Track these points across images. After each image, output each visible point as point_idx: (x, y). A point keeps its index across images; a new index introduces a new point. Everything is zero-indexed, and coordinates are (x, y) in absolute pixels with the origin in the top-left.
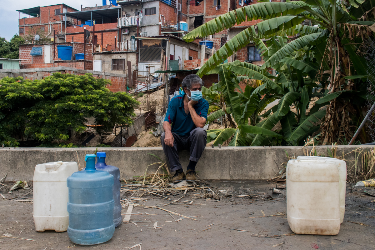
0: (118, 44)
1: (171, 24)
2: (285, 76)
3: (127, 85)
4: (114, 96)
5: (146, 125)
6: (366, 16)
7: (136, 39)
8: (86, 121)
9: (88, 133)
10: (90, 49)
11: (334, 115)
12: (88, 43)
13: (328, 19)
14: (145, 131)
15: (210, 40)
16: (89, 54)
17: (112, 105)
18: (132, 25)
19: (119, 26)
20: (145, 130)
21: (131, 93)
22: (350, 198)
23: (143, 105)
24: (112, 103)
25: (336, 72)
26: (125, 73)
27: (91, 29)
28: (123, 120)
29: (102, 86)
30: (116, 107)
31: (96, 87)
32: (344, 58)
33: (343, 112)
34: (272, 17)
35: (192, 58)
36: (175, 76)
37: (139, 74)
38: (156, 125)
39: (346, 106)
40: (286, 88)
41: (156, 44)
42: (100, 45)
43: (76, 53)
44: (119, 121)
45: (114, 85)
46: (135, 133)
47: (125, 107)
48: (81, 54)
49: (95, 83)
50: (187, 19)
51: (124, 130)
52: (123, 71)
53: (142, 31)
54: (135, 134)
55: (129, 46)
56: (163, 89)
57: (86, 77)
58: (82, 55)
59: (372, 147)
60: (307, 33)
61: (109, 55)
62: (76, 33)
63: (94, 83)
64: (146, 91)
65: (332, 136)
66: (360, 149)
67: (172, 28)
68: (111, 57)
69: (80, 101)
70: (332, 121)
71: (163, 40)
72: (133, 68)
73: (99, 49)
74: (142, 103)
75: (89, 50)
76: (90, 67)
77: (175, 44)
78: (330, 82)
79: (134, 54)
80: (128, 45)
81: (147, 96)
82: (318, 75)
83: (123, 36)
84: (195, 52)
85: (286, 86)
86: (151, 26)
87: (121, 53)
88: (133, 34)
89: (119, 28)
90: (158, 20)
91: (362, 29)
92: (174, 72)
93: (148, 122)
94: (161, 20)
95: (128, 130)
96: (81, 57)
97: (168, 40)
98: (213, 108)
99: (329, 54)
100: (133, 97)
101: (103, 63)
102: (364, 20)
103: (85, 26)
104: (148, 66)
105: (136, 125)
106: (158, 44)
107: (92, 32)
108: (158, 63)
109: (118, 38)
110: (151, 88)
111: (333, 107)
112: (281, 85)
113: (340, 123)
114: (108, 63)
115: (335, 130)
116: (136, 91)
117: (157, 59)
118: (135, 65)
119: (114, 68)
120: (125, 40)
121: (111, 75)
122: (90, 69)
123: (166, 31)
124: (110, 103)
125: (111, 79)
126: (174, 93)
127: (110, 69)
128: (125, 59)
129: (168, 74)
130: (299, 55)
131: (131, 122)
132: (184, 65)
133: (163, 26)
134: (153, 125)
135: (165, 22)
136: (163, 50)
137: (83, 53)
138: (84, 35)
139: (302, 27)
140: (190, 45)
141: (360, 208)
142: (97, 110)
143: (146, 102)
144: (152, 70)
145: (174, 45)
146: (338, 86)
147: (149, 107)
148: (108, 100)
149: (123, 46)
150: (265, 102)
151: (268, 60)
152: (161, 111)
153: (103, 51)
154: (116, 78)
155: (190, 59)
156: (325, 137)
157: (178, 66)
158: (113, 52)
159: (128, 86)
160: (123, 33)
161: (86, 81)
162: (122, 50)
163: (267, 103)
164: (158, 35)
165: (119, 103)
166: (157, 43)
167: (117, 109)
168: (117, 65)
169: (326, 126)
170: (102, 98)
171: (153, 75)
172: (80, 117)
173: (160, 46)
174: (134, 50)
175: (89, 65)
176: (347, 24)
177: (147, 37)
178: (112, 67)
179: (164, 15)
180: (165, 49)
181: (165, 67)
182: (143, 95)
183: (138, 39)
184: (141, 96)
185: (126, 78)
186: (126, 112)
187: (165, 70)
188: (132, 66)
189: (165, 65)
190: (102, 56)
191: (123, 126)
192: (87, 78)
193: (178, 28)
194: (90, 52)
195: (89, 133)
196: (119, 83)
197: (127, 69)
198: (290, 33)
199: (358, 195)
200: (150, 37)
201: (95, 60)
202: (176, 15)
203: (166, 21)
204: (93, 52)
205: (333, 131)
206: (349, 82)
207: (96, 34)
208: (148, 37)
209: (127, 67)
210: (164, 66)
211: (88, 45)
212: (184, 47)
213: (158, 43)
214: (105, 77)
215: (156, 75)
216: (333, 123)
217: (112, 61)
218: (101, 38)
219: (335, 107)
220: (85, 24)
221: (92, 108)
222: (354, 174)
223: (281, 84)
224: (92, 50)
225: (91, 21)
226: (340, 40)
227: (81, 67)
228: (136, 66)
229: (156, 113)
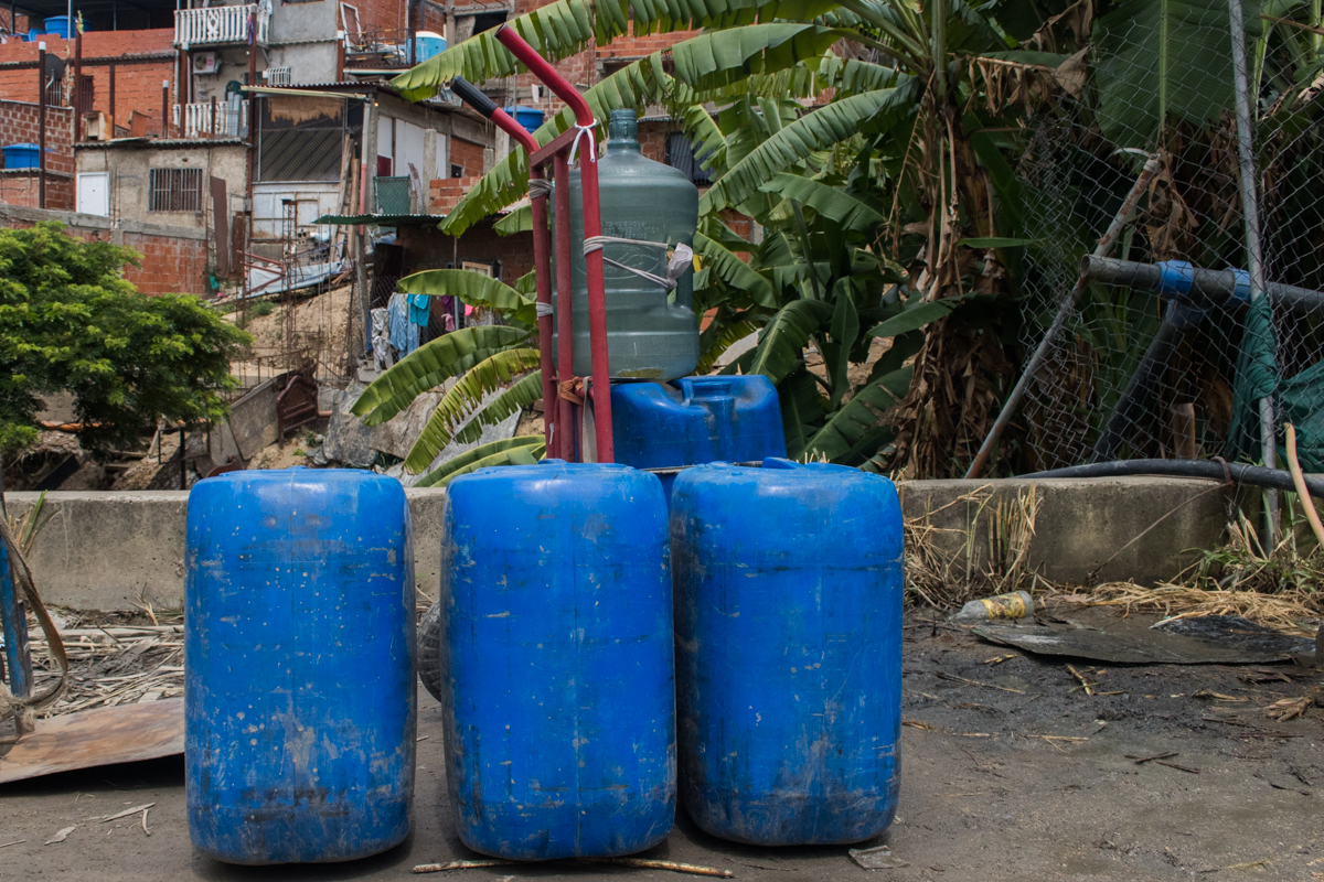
0: (175, 112)
1: (382, 41)
2: (788, 243)
3: (211, 270)
4: (151, 308)
5: (282, 422)
6: (1049, 34)
7: (245, 95)
8: (40, 406)
9: (51, 453)
10: (64, 126)
11: (938, 380)
12: (58, 103)
13: (917, 40)
14: (276, 446)
15: (531, 106)
16: (60, 148)
17: (145, 343)
18: (232, 39)
19: (182, 41)
20: (276, 441)
21: (225, 300)
22: (926, 653)
23: (272, 348)
24: (143, 337)
25: (945, 228)
26: (204, 223)
27: (67, 53)
28: (190, 403)
29: (105, 272)
30: (159, 352)
31: (80, 275)
32: (974, 181)
33: (968, 372)
34: (723, 26)
35: (463, 170)
36: (391, 238)
37: (257, 227)
38: (320, 423)
39: (979, 350)
40: (790, 285)
41: (322, 116)
42: (101, 115)
43: (6, 143)
44: (173, 406)
45: (157, 270)
46: (236, 453)
47: (191, 352)
48: (26, 146)
49: (74, 257)
50: (445, 21)
51: (194, 442)
52: (194, 218)
53: (273, 63)
54: (239, 458)
55: (222, 122)
56: (349, 288)
57: (39, 236)
58: (30, 150)
59: (1023, 486)
60: (860, 88)
61: (139, 154)
62: (8, 63)
63: (70, 260)
64: (284, 292)
65: (931, 456)
66: (983, 491)
67: (385, 54)
68: (147, 162)
69: (13, 328)
70: (931, 401)
71: (350, 100)
72: (235, 205)
73: (100, 130)
74: (267, 341)
75: (60, 133)
76: (65, 197)
77: (395, 115)
78: (925, 265)
79: (237, 149)
80: (217, 115)
81: (288, 314)
82: (884, 236)
83: (197, 82)
84: (472, 148)
85: (790, 280)
86: (305, 44)
87: (187, 146)
88: (237, 75)
89: (181, 50)
90: (332, 23)
91: (1029, 77)
92: (388, 222)
93: (289, 412)
94: (345, 26)
95: (208, 440)
96: (27, 160)
97: (369, 102)
98: (525, 360)
99: (921, 164)
100: (232, 317)
101: (115, 183)
102: (1040, 47)
103: (44, 36)
104: (292, 197)
105: (242, 422)
106: (332, 117)
107: (72, 63)
108: (331, 186)
109: (176, 87)
110: (303, 280)
111: (934, 352)
112: (770, 276)
113: (958, 408)
114: (135, 186)
115: (941, 436)
116: (245, 293)
117: (326, 171)
118: (243, 194)
119: (158, 204)
120: (205, 97)
121: (147, 231)
122: (61, 206)
123: (363, 68)
124: (136, 334)
125: (147, 246)
126: (389, 303)
127: (145, 206)
128: (201, 170)
129: (368, 230)
130: (836, 166)
131: (218, 412)
132: (432, 199)
133: (353, 45)
134: (307, 424)
135: (360, 31)
136: (352, 136)
137: (36, 143)
138: (37, 71)
139: (841, 67)
140: (453, 122)
141: (941, 681)
142: (81, 364)
143: (284, 335)
144: (307, 214)
145: (394, 120)
146: (953, 278)
147: (292, 354)
148: (127, 326)
149: (197, 120)
150: (716, 337)
151: (719, 182)
152: (337, 368)
153: (114, 137)
154: (167, 242)
155: (454, 175)
156: (910, 461)
157: (408, 202)
158: (154, 141)
159: (214, 275)
160: (196, 71)
161: (40, 249)
162: (192, 135)
163: (725, 341)
164: (331, 80)
165: (169, 338)
166: (326, 111)
167: (163, 358)
168: (172, 191)
169: (913, 420)
170: (104, 318)
171: (312, 235)
172: (15, 389)
173: (337, 122)
174: (238, 135)
175: (60, 192)
176: (981, 58)
177: (288, 87)
178: (151, 201)
179: (357, 6)
180: (357, 136)
181: (359, 204)
182: (271, 307)
183: (254, 93)
184: (264, 313)
185: (206, 241)
186: (197, 373)
187: (356, 213)
188: (228, 198)
189: (358, 194)
190: (112, 157)
191: (190, 428)
192: (45, 237)
193: (409, 55)
194: (64, 141)
195: (56, 454)
196: (177, 262)
197: (211, 206)
198: (802, 88)
199: (953, 644)
200: (299, 88)
201: (81, 171)
202: (403, 8)
203: (364, 29)
204: (77, 138)
205: (934, 437)
206: (988, 266)
207: (86, 70)
208: (294, 87)
209: (209, 203)
210: (354, 198)
211: (57, 114)
212: (431, 131)
213: (332, 112)
214: (121, 237)
215: (323, 233)
216: (937, 411)
217: (152, 175)
218: (108, 85)
219: (944, 354)
220: (42, 30)
221: (63, 353)
222: (964, 579)
223: (772, 271)
224: (72, 130)
225: (69, 18)
226: (958, 117)
227: (26, 199)
228: (245, 198)
229: (320, 378)
